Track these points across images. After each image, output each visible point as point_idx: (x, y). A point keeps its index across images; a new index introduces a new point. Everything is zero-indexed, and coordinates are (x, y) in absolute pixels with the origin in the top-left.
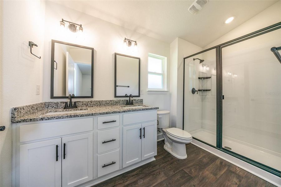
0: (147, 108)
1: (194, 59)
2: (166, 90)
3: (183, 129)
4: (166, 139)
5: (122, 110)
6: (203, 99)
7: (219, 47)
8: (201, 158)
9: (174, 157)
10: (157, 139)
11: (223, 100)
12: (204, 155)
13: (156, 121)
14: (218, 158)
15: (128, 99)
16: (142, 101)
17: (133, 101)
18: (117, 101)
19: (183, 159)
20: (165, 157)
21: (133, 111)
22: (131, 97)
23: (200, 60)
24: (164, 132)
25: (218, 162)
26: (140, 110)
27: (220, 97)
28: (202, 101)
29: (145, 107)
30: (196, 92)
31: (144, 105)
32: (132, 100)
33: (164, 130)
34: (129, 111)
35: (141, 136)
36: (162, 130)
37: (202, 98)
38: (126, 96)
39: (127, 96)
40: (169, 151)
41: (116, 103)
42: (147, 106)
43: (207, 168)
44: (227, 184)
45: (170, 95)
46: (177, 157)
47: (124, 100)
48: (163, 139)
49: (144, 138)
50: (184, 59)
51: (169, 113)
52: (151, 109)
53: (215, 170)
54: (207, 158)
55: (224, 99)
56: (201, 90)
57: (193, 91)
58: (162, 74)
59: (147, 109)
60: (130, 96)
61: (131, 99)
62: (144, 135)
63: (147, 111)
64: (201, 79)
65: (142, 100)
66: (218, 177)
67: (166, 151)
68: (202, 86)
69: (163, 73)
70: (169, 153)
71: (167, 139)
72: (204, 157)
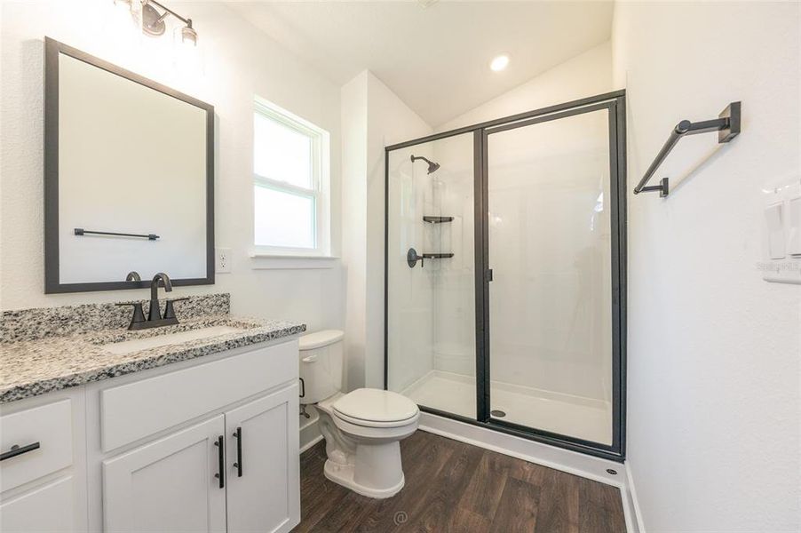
0: (252, 333)
1: (413, 159)
2: (328, 254)
3: (386, 388)
4: (331, 436)
5: (94, 366)
6: (435, 282)
7: (483, 128)
8: (443, 471)
9: (365, 497)
10: (301, 442)
11: (490, 283)
12: (449, 454)
13: (297, 384)
14: (482, 451)
15: (144, 296)
16: (227, 303)
17: (176, 305)
18: (67, 313)
19: (392, 495)
20: (330, 516)
21: (170, 361)
22: (162, 285)
23: (429, 162)
24: (322, 413)
25: (484, 465)
26: (215, 349)
27: (483, 276)
28: (433, 288)
29: (241, 330)
30: (419, 262)
31: (235, 319)
32: (169, 303)
33: (324, 406)
34: (145, 365)
35: (221, 476)
36: (317, 409)
37: (433, 277)
38: (133, 283)
39: (139, 285)
40: (345, 480)
41: (61, 324)
42: (250, 322)
43: (463, 500)
44: (514, 527)
45: (344, 272)
46: (372, 496)
47: (120, 305)
48: (321, 437)
49: (240, 475)
50: (388, 150)
51: (340, 340)
52: (273, 336)
53: (482, 495)
54: (458, 463)
55: (491, 280)
56: (429, 256)
57: (412, 259)
58: (313, 194)
59: (251, 340)
60: (158, 282)
61: (163, 295)
62: (239, 465)
63: (252, 346)
64: (430, 222)
65: (227, 296)
66: (492, 515)
67: (334, 486)
68: (433, 244)
69: (316, 188)
70: (346, 491)
71: (334, 436)
72: (450, 462)
